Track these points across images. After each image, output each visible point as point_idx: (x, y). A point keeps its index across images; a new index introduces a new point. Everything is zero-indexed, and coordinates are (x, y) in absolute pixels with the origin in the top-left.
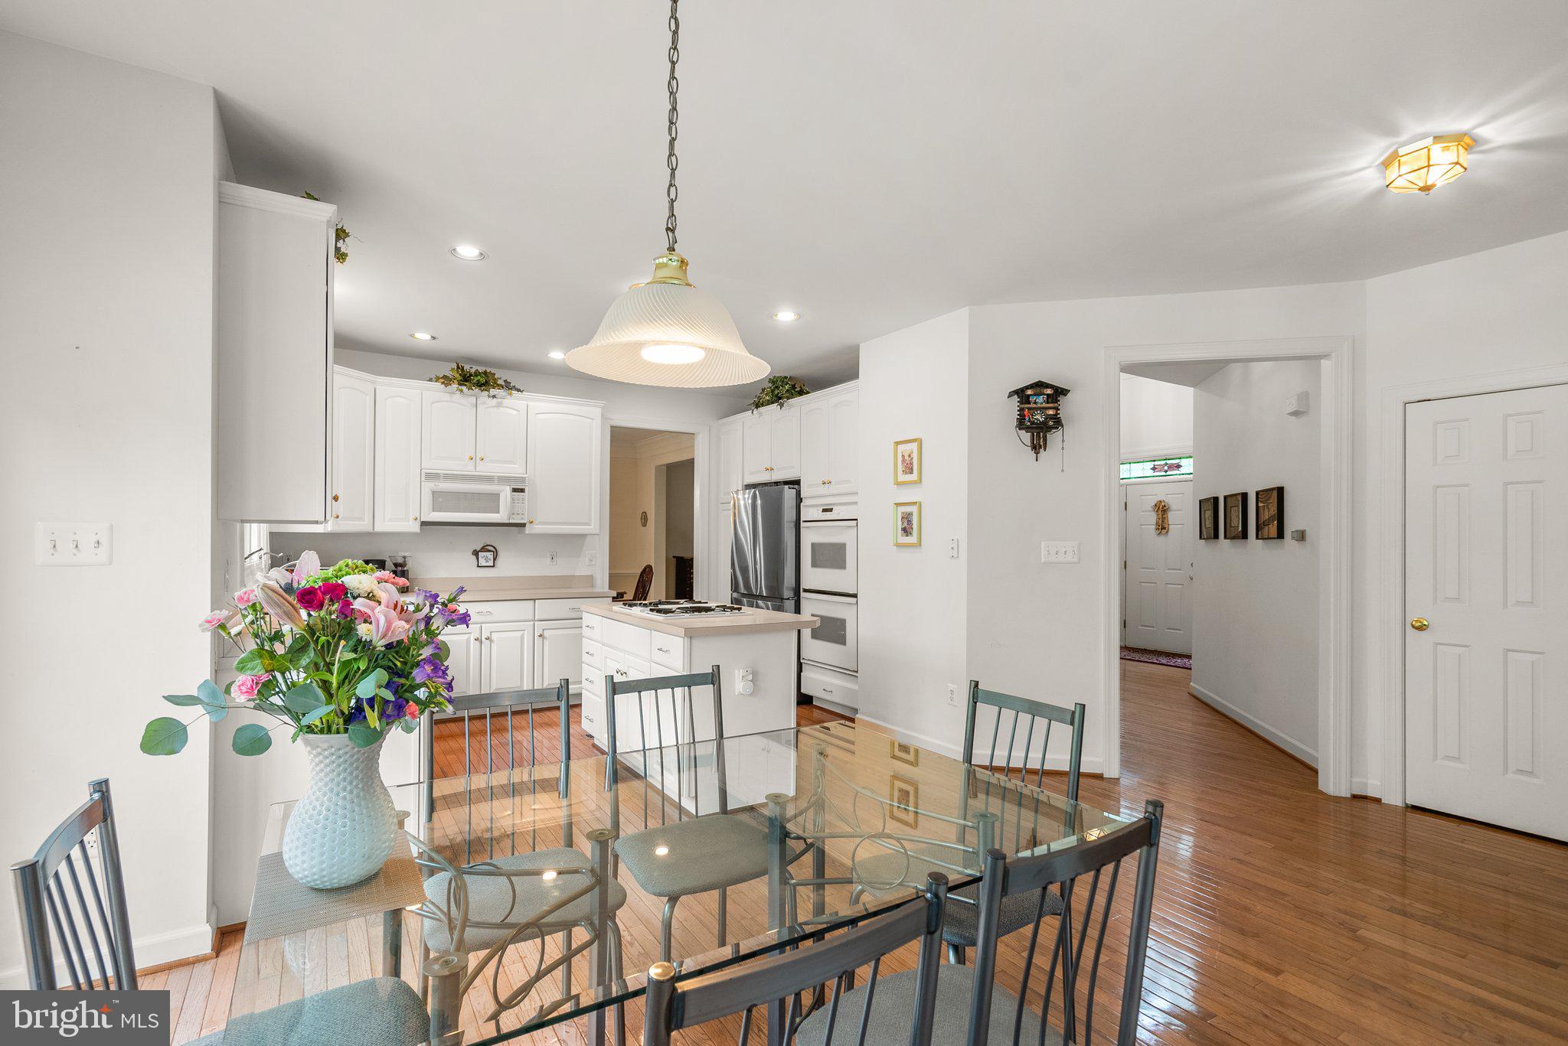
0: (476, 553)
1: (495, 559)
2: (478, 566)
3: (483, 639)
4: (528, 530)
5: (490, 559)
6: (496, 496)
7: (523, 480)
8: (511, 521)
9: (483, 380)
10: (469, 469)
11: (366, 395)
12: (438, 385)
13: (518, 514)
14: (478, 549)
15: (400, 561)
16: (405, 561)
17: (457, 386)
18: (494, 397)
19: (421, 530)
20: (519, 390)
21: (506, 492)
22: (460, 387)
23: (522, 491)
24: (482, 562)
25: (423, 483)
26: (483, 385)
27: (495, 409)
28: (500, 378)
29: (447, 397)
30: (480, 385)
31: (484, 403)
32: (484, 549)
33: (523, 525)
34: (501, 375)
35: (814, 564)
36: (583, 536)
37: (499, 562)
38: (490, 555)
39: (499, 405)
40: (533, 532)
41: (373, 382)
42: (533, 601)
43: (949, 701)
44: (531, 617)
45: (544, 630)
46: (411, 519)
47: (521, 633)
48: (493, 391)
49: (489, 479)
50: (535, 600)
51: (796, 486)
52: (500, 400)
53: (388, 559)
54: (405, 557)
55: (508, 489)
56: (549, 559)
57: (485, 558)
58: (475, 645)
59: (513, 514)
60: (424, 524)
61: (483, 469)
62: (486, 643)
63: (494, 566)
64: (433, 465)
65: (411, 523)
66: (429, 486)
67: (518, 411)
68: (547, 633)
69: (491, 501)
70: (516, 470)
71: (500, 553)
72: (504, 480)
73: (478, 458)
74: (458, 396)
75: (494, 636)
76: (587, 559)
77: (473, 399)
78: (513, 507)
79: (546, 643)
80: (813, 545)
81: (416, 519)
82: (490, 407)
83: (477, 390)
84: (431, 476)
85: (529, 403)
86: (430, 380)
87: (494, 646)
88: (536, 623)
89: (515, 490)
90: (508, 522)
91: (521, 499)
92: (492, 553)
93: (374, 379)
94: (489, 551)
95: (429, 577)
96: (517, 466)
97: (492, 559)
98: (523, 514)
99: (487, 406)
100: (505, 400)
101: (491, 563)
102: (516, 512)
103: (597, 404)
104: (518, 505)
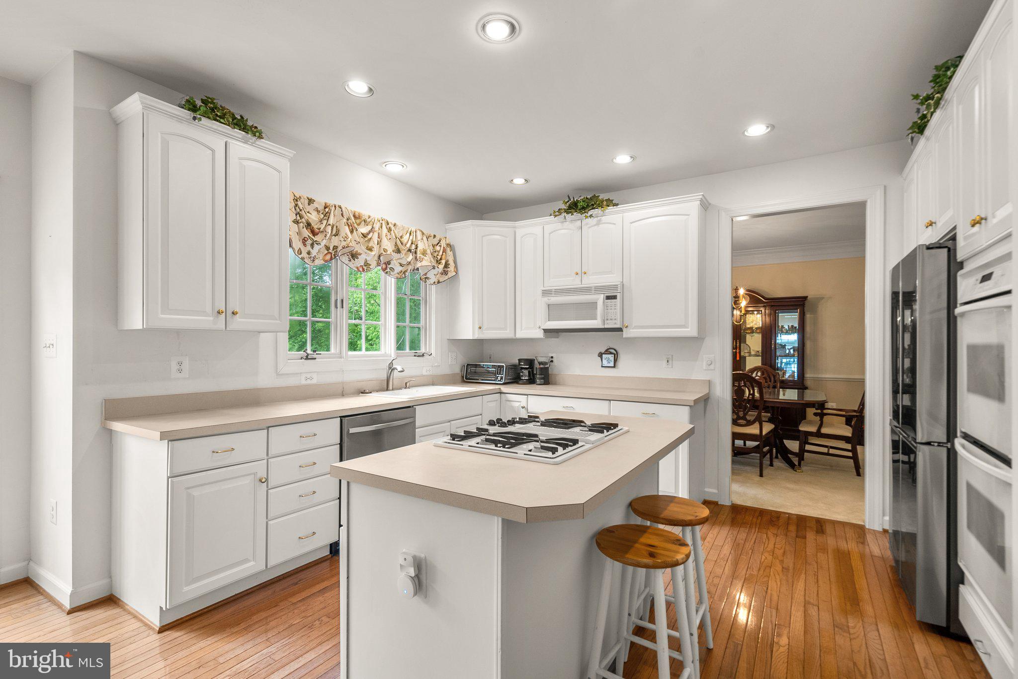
0: (601, 355)
1: (615, 361)
2: (602, 366)
4: (626, 334)
5: (611, 361)
6: (594, 305)
7: (616, 287)
8: (606, 326)
9: (586, 205)
10: (576, 283)
12: (553, 218)
13: (611, 320)
14: (603, 351)
17: (565, 215)
18: (591, 216)
19: (546, 336)
20: (618, 205)
21: (600, 300)
23: (615, 297)
24: (605, 363)
25: (541, 299)
26: (584, 208)
27: (596, 227)
29: (559, 225)
31: (587, 224)
32: (607, 352)
33: (620, 329)
34: (603, 196)
37: (620, 363)
38: (611, 357)
39: (598, 223)
40: (632, 335)
41: (514, 227)
46: (534, 327)
49: (587, 290)
50: (610, 401)
52: (601, 218)
53: (535, 359)
55: (603, 297)
56: (665, 363)
57: (608, 359)
59: (608, 320)
60: (547, 331)
61: (585, 281)
63: (614, 367)
64: (553, 283)
65: (537, 330)
66: (545, 301)
67: (615, 224)
69: (590, 309)
70: (611, 279)
71: (621, 355)
72: (598, 289)
73: (583, 272)
74: (567, 223)
77: (579, 223)
78: (607, 313)
81: (539, 327)
82: (592, 226)
84: (547, 293)
85: (625, 214)
89: (608, 298)
90: (603, 327)
91: (613, 306)
92: (613, 355)
93: (514, 225)
94: (611, 353)
95: (568, 374)
96: (615, 275)
97: (613, 360)
98: (615, 319)
99: (589, 226)
100: (604, 217)
101: (612, 364)
102: (609, 318)
103: (694, 198)
104: (611, 311)
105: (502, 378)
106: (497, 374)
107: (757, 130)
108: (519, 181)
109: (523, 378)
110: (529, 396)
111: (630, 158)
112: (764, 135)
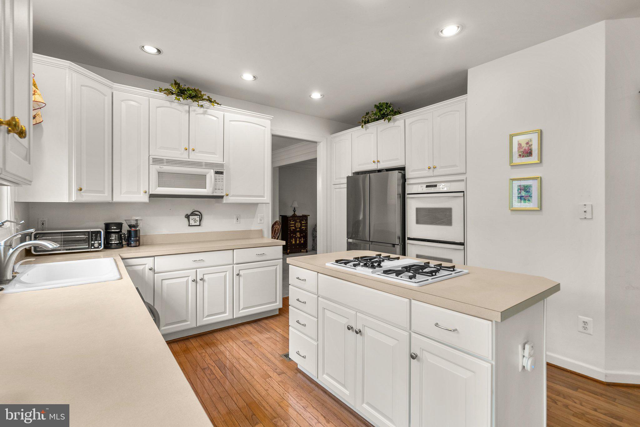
0: (188, 217)
1: (200, 221)
2: (189, 225)
3: (198, 280)
4: (225, 200)
5: (197, 221)
6: (204, 177)
7: (222, 165)
8: (215, 194)
9: (194, 94)
10: (184, 157)
11: (105, 96)
12: (162, 95)
13: (219, 189)
14: (189, 214)
15: (133, 223)
16: (137, 223)
17: (175, 96)
18: (202, 106)
19: (149, 201)
20: (218, 104)
21: (210, 174)
22: (178, 97)
23: (222, 173)
24: (192, 223)
25: (151, 166)
26: (194, 97)
27: (202, 115)
28: (205, 95)
29: (168, 104)
30: (191, 97)
31: (195, 111)
32: (193, 214)
33: (222, 197)
34: (205, 92)
35: (418, 222)
36: (256, 205)
37: (204, 222)
38: (197, 218)
39: (205, 113)
40: (228, 202)
41: (111, 88)
42: (232, 251)
43: (582, 330)
44: (231, 262)
45: (239, 270)
46: (142, 192)
47: (223, 274)
48: (201, 103)
49: (198, 164)
50: (233, 249)
51: (402, 171)
52: (205, 109)
53: (124, 222)
54: (137, 220)
55: (212, 172)
56: (235, 220)
57: (194, 220)
58: (191, 285)
59: (216, 189)
60: (152, 196)
61: (194, 157)
62: (200, 283)
63: (200, 225)
64: (158, 152)
65: (142, 195)
66: (155, 168)
67: (218, 118)
68: (242, 273)
69: (200, 180)
70: (216, 159)
71: (205, 217)
72: (209, 165)
73: (191, 149)
74: (175, 105)
75: (206, 277)
76: (259, 219)
77: (187, 107)
78: (215, 185)
79: (241, 279)
80: (418, 210)
81: (146, 192)
82: (199, 114)
83: (190, 101)
84: (157, 161)
85: (225, 113)
86: (156, 90)
87: (206, 285)
88: (235, 266)
89: (217, 173)
90: (212, 195)
91: (221, 179)
92: (199, 216)
93: (111, 85)
94: (197, 215)
95: (155, 234)
96: (217, 156)
97: (199, 220)
98: (222, 189)
99: (196, 113)
100: (209, 110)
101: (198, 223)
102: (217, 188)
103: (268, 117)
104: (219, 183)
105: (100, 244)
106: (92, 241)
107: (316, 96)
108: (151, 49)
109: (113, 242)
110: (156, 257)
111: (252, 77)
112: (319, 99)
